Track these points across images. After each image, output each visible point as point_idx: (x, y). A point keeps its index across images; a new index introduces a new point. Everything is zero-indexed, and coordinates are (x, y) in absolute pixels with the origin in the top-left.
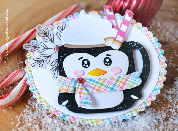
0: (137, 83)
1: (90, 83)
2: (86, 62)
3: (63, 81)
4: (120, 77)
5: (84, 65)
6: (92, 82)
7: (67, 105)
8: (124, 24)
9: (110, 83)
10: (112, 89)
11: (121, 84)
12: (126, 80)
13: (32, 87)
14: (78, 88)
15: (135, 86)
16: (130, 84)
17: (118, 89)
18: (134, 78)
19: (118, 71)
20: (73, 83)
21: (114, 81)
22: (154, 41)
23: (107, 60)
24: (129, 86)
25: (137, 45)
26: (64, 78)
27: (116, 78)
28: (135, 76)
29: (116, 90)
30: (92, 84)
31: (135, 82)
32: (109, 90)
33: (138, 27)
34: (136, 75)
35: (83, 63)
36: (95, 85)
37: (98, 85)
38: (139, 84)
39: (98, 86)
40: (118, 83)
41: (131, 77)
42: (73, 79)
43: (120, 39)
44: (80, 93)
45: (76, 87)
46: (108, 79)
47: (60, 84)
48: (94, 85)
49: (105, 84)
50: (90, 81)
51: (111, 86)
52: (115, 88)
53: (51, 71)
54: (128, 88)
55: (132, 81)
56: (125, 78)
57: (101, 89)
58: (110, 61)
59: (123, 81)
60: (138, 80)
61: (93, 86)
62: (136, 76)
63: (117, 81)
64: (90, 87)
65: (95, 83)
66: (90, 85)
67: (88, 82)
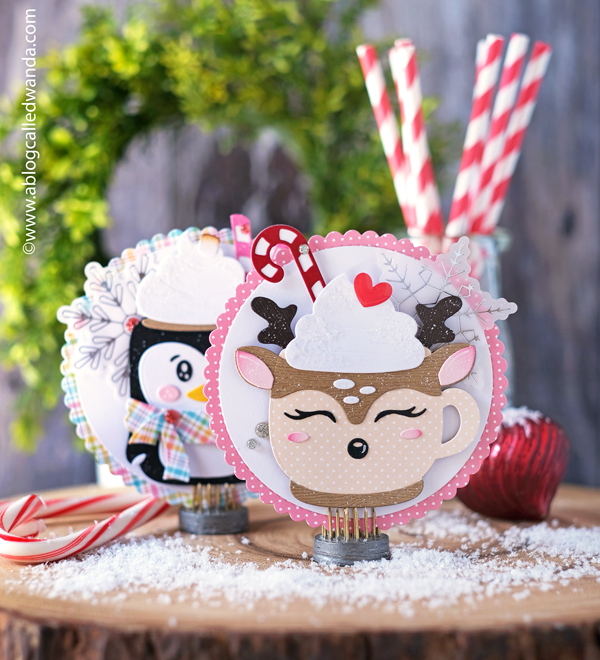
1: (189, 422)
2: (185, 368)
3: (136, 411)
5: (181, 375)
6: (193, 420)
7: (143, 466)
13: (77, 413)
14: (165, 435)
20: (157, 422)
26: (140, 405)
30: (194, 425)
35: (179, 370)
36: (200, 428)
37: (205, 427)
39: (204, 430)
42: (157, 411)
44: (170, 446)
45: (163, 431)
47: (131, 419)
48: (197, 426)
50: (189, 418)
53: (115, 378)
61: (195, 429)
64: (190, 431)
65: (199, 423)
66: (190, 426)
67: (185, 420)
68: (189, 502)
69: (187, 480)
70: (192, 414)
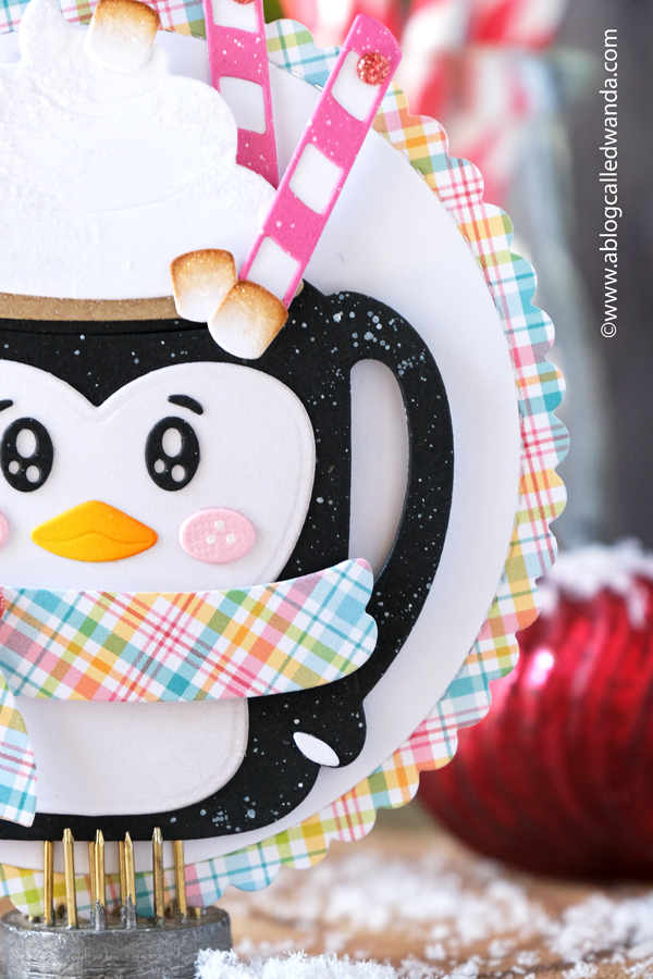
0: (345, 650)
1: (39, 626)
2: (27, 443)
4: (237, 597)
5: (14, 467)
6: (53, 622)
8: (321, 145)
9: (167, 634)
10: (178, 684)
11: (240, 656)
12: (279, 623)
15: (330, 674)
16: (302, 655)
17: (217, 691)
18: (327, 616)
19: (231, 539)
21: (197, 628)
22: (512, 289)
23: (173, 443)
24: (292, 668)
25: (385, 333)
27: (216, 600)
28: (336, 600)
29: (202, 695)
30: (54, 636)
31: (331, 641)
32: (157, 689)
33: (418, 153)
34: (346, 587)
35: (9, 450)
36: (75, 649)
37: (93, 647)
38: (360, 659)
39: (86, 656)
40: (222, 644)
41: (311, 604)
43: (279, 272)
46: (161, 606)
48: (63, 641)
49: (137, 641)
50: (38, 612)
51: (174, 664)
52: (199, 680)
54: (284, 685)
55: (317, 632)
56: (274, 604)
57: (110, 683)
58: (191, 457)
59: (259, 627)
60: (356, 634)
61: (58, 650)
62: (349, 600)
63: (219, 622)
64: (40, 658)
65: (70, 632)
66: (42, 640)
67: (27, 618)
68: (31, 896)
69: (27, 820)
70: (47, 600)
